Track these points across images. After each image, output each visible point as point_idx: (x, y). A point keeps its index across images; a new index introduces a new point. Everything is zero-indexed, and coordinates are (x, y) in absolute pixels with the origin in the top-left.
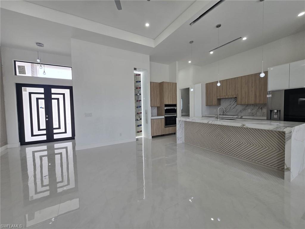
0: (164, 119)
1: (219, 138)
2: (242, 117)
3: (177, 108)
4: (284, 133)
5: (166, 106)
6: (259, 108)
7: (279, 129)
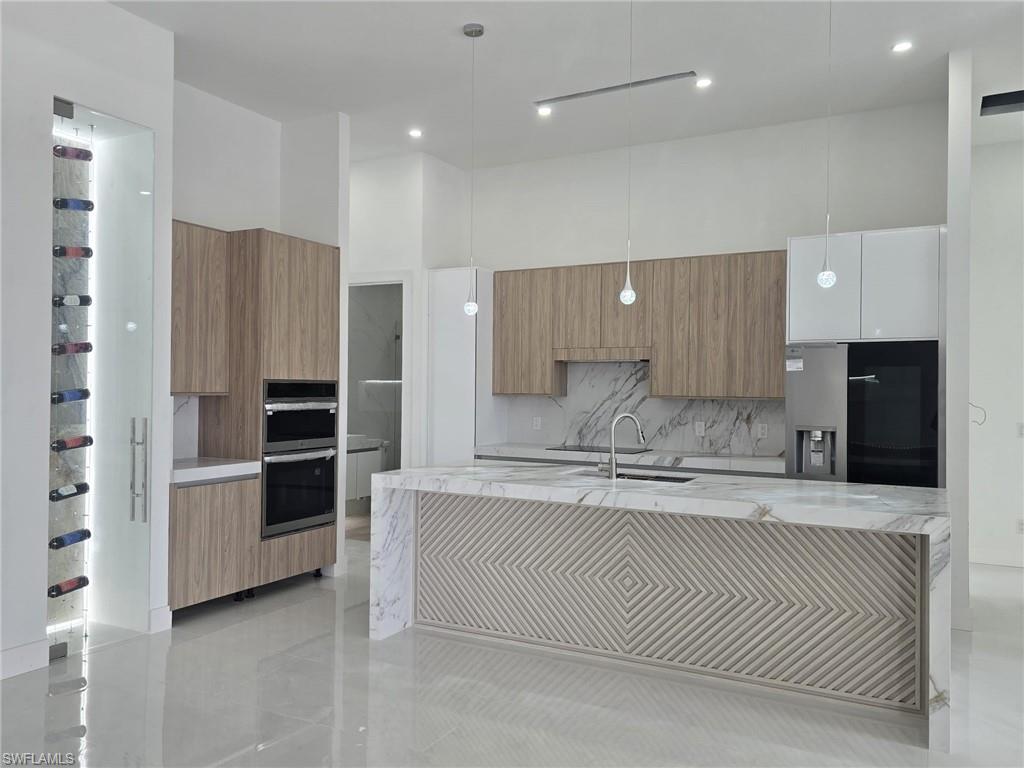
0: (258, 482)
1: (628, 582)
3: (337, 409)
5: (276, 390)
6: (737, 419)
7: (907, 526)
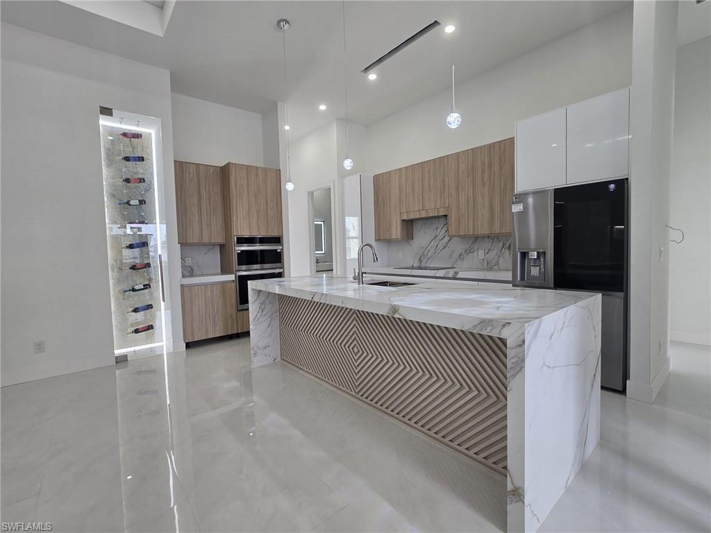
1: (355, 349)
2: (456, 273)
3: (282, 249)
4: (504, 341)
6: (503, 247)
7: (488, 330)
